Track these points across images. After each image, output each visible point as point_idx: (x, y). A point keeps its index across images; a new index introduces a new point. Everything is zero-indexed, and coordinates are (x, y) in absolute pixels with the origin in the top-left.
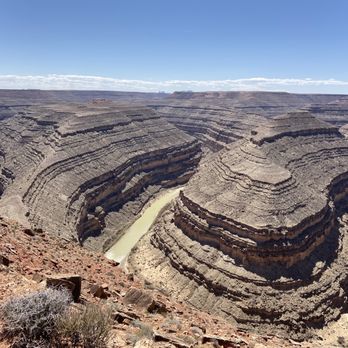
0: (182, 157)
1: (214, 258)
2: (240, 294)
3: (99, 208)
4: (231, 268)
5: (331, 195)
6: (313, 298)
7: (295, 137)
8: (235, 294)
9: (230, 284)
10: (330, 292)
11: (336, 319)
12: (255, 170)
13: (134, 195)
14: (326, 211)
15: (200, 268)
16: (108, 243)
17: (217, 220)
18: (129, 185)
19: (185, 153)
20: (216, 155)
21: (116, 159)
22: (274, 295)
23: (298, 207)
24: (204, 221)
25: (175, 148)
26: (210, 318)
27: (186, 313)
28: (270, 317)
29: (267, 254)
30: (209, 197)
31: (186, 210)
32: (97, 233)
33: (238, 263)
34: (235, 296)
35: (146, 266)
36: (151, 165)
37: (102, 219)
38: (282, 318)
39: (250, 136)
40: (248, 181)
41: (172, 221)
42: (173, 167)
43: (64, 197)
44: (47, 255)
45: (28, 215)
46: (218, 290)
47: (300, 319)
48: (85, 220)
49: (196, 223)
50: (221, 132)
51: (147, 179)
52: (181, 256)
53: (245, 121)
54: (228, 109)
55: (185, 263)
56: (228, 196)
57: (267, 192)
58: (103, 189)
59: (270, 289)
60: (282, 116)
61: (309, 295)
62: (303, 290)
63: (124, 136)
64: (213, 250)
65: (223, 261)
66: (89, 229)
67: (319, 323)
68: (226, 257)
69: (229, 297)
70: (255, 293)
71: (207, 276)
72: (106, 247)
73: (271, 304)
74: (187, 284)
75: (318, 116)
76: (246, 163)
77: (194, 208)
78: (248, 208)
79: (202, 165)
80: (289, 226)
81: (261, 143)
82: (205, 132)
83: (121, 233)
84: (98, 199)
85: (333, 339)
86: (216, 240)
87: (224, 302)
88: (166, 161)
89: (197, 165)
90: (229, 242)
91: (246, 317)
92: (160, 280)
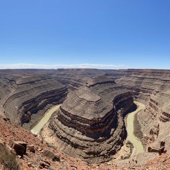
0: (61, 93)
1: (74, 133)
2: (84, 147)
3: (29, 112)
4: (81, 136)
5: (114, 104)
6: (111, 143)
7: (101, 84)
8: (82, 147)
9: (80, 143)
10: (117, 139)
11: (119, 150)
12: (88, 97)
13: (42, 108)
14: (113, 110)
15: (68, 137)
16: (32, 126)
17: (75, 117)
18: (40, 104)
19: (61, 91)
20: (73, 92)
21: (35, 94)
22: (97, 145)
23: (104, 109)
24: (70, 118)
25: (58, 90)
26: (75, 160)
27: (65, 158)
28: (96, 154)
29: (94, 129)
30: (71, 108)
31: (62, 114)
32: (28, 122)
33: (83, 134)
34: (83, 148)
35: (47, 136)
36: (48, 96)
37: (30, 116)
38: (101, 154)
39: (86, 85)
40: (86, 101)
41: (57, 118)
42: (57, 97)
43: (17, 107)
44: (11, 129)
45: (4, 112)
46: (76, 146)
47: (108, 153)
48: (23, 116)
49: (66, 119)
50: (75, 83)
51: (47, 102)
52: (61, 132)
53: (83, 79)
54: (77, 75)
55: (62, 135)
56: (78, 108)
57: (93, 105)
58: (30, 105)
59: (96, 143)
60: (96, 77)
61: (110, 142)
62: (107, 141)
63: (39, 85)
64: (73, 129)
65: (78, 134)
66: (25, 120)
67: (114, 153)
68: (78, 132)
69: (80, 149)
70: (91, 146)
71: (71, 140)
72: (31, 128)
73: (97, 149)
74: (63, 144)
75: (108, 77)
76: (85, 95)
77: (66, 113)
78: (86, 112)
79: (68, 96)
80: (101, 117)
81: (89, 87)
82: (69, 83)
83: (37, 122)
84: (29, 109)
85: (119, 157)
86: (74, 125)
87: (78, 151)
88: (54, 95)
89: (66, 96)
90: (80, 126)
91: (88, 156)
92: (52, 142)
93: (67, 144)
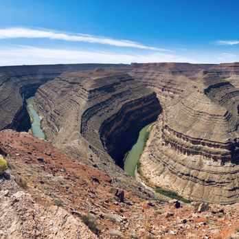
2: (224, 182)
9: (216, 178)
15: (193, 173)
30: (186, 128)
34: (222, 184)
35: (152, 175)
40: (208, 116)
41: (163, 144)
52: (177, 167)
55: (182, 171)
56: (198, 126)
57: (221, 121)
64: (198, 160)
69: (218, 186)
71: (200, 177)
74: (186, 184)
78: (214, 132)
87: (216, 190)
92: (166, 184)
93: (193, 183)
